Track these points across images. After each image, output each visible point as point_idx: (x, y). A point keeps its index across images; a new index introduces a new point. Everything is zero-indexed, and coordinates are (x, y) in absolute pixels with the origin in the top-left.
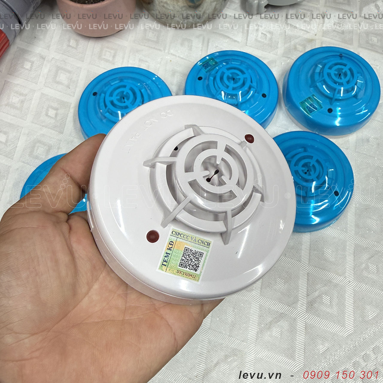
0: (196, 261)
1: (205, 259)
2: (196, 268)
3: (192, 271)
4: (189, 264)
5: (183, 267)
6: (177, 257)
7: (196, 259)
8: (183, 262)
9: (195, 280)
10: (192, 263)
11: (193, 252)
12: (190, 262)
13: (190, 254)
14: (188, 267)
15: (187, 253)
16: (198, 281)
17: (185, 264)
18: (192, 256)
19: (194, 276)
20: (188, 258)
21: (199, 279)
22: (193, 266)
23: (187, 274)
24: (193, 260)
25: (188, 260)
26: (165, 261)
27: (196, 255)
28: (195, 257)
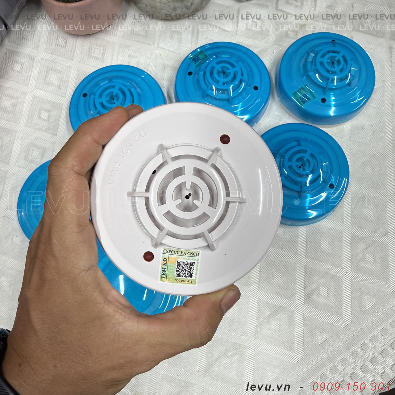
0: (189, 270)
1: (197, 266)
2: (191, 275)
3: (188, 278)
4: (184, 274)
5: (179, 277)
6: (172, 269)
7: (189, 269)
8: (178, 272)
9: (193, 284)
10: (186, 272)
11: (185, 263)
12: (185, 271)
13: (183, 265)
14: (184, 276)
15: (180, 265)
16: (195, 284)
17: (181, 274)
18: (185, 267)
19: (191, 282)
20: (182, 269)
21: (195, 282)
22: (188, 274)
23: (184, 281)
24: (187, 270)
25: (182, 270)
26: (163, 275)
27: (189, 265)
28: (188, 267)
